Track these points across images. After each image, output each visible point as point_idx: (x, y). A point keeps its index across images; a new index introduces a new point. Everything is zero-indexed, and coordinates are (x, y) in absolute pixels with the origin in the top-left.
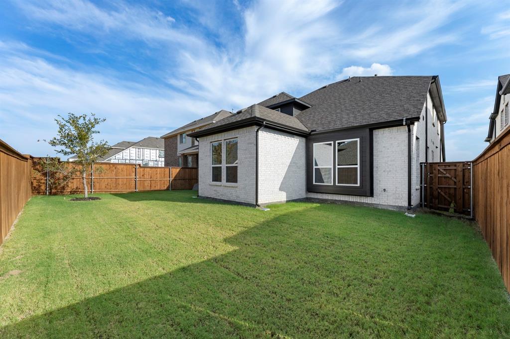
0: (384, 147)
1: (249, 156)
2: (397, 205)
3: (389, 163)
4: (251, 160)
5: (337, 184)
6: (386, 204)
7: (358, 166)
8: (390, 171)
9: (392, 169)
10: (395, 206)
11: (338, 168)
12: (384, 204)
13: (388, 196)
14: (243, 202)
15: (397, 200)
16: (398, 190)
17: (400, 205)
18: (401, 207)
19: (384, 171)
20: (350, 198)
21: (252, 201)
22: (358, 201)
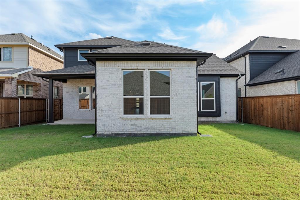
0: (225, 88)
1: (189, 88)
2: (231, 120)
3: (227, 97)
4: (192, 92)
5: (201, 110)
6: (226, 120)
7: (214, 99)
8: (228, 102)
9: (228, 101)
10: (230, 121)
11: (202, 100)
12: (225, 120)
13: (227, 116)
14: (181, 132)
15: (231, 118)
16: (232, 112)
17: (233, 120)
18: (233, 121)
19: (225, 102)
20: (207, 119)
21: (193, 130)
22: (211, 120)
